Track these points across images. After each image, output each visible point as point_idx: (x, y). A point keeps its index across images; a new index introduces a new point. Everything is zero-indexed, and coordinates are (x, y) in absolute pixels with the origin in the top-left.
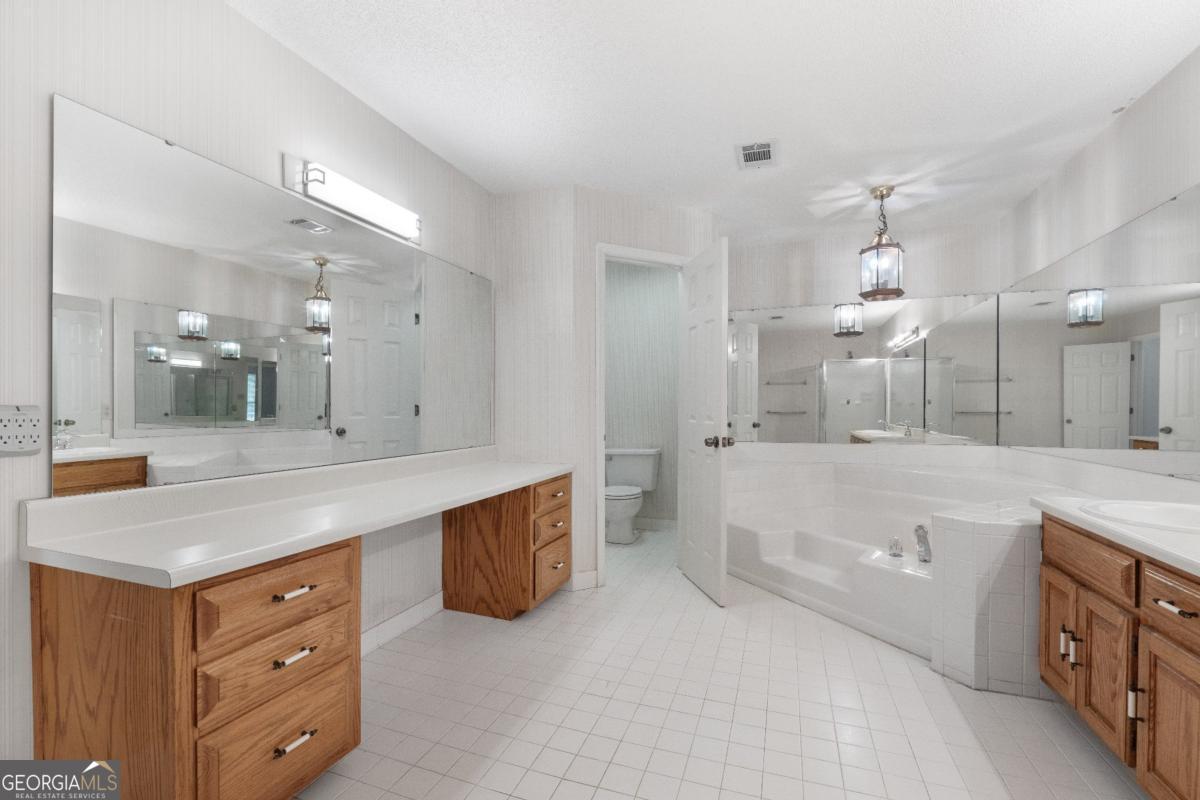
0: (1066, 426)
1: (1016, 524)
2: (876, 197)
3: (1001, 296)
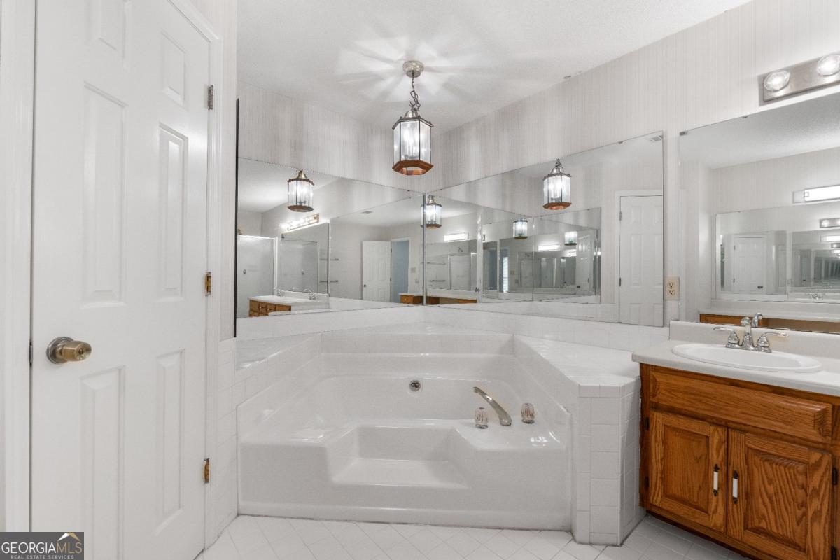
0: (364, 288)
2: (409, 73)
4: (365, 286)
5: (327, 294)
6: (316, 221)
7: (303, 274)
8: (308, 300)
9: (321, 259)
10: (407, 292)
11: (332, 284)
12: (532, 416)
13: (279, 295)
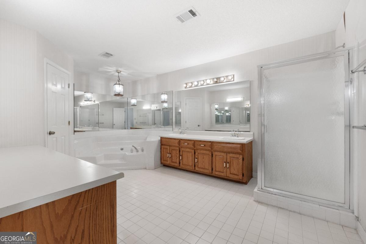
1: (157, 140)
2: (117, 72)
3: (128, 98)
4: (114, 125)
5: (98, 127)
6: (94, 102)
7: (89, 120)
8: (91, 129)
9: (96, 115)
10: (133, 126)
11: (100, 124)
12: (143, 150)
13: (79, 128)
